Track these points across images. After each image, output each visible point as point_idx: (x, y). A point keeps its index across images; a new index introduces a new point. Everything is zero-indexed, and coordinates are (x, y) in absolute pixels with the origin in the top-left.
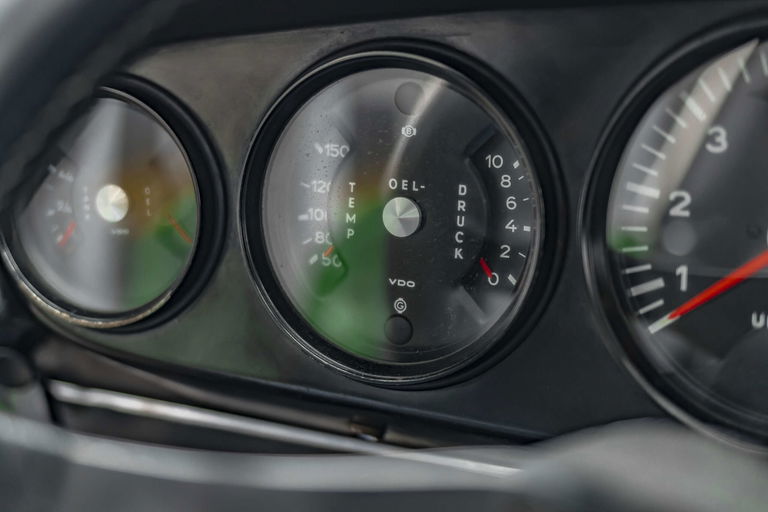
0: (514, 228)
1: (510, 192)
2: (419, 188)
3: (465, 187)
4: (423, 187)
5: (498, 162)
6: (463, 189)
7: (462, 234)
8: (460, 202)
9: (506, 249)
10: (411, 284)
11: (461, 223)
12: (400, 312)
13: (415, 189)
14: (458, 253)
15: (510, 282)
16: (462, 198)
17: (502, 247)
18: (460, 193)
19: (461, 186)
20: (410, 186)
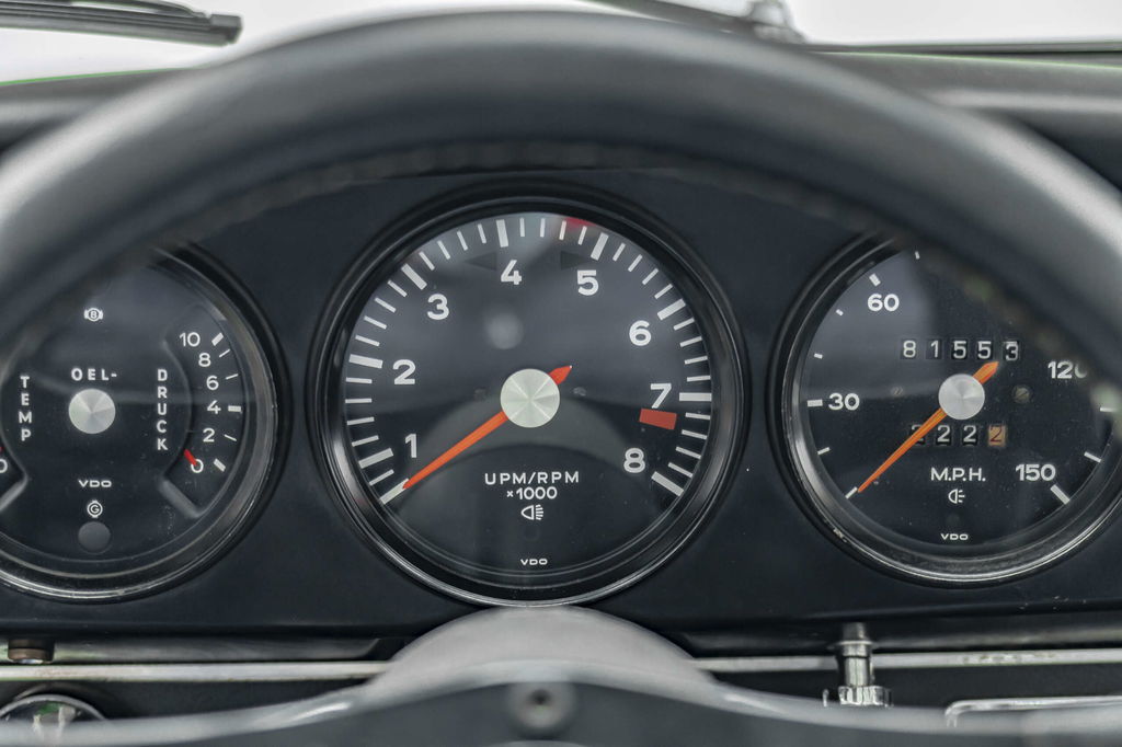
0: (217, 410)
1: (209, 371)
2: (110, 377)
3: (165, 372)
4: (114, 375)
5: (194, 339)
6: (162, 374)
7: (165, 423)
8: (160, 388)
9: (209, 432)
10: (107, 484)
11: (162, 410)
12: (95, 516)
13: (104, 378)
14: (161, 444)
15: (217, 469)
16: (162, 383)
17: (205, 431)
18: (160, 379)
19: (160, 371)
20: (98, 374)
